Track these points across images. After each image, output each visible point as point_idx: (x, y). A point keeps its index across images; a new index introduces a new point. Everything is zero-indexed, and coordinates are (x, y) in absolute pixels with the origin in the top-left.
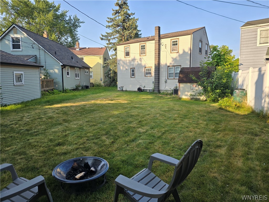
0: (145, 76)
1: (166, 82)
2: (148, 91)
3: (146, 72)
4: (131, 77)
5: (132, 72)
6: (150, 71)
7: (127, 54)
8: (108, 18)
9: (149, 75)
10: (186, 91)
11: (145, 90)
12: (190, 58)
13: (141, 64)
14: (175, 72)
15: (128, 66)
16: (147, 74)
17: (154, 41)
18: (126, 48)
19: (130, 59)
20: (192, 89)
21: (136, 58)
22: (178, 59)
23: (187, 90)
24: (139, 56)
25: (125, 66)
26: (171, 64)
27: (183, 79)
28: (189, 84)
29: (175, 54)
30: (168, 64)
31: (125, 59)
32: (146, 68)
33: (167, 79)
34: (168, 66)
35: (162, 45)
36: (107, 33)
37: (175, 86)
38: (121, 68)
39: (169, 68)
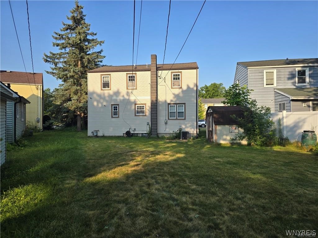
0: (135, 115)
1: (166, 123)
2: (141, 135)
3: (136, 110)
4: (112, 117)
5: (114, 110)
6: (143, 109)
7: (106, 85)
8: (56, 34)
9: (141, 114)
10: (224, 135)
11: (135, 134)
12: (196, 96)
13: (129, 100)
14: (178, 111)
15: (107, 101)
16: (137, 113)
17: (150, 72)
18: (103, 77)
19: (111, 92)
20: (231, 132)
21: (121, 90)
22: (181, 95)
23: (225, 133)
24: (126, 90)
25: (102, 101)
26: (172, 101)
27: (219, 120)
28: (227, 126)
29: (178, 89)
30: (169, 101)
31: (102, 91)
32: (136, 106)
33: (167, 119)
34: (168, 104)
35: (160, 78)
36: (51, 53)
37: (179, 128)
38: (95, 104)
39: (169, 106)
